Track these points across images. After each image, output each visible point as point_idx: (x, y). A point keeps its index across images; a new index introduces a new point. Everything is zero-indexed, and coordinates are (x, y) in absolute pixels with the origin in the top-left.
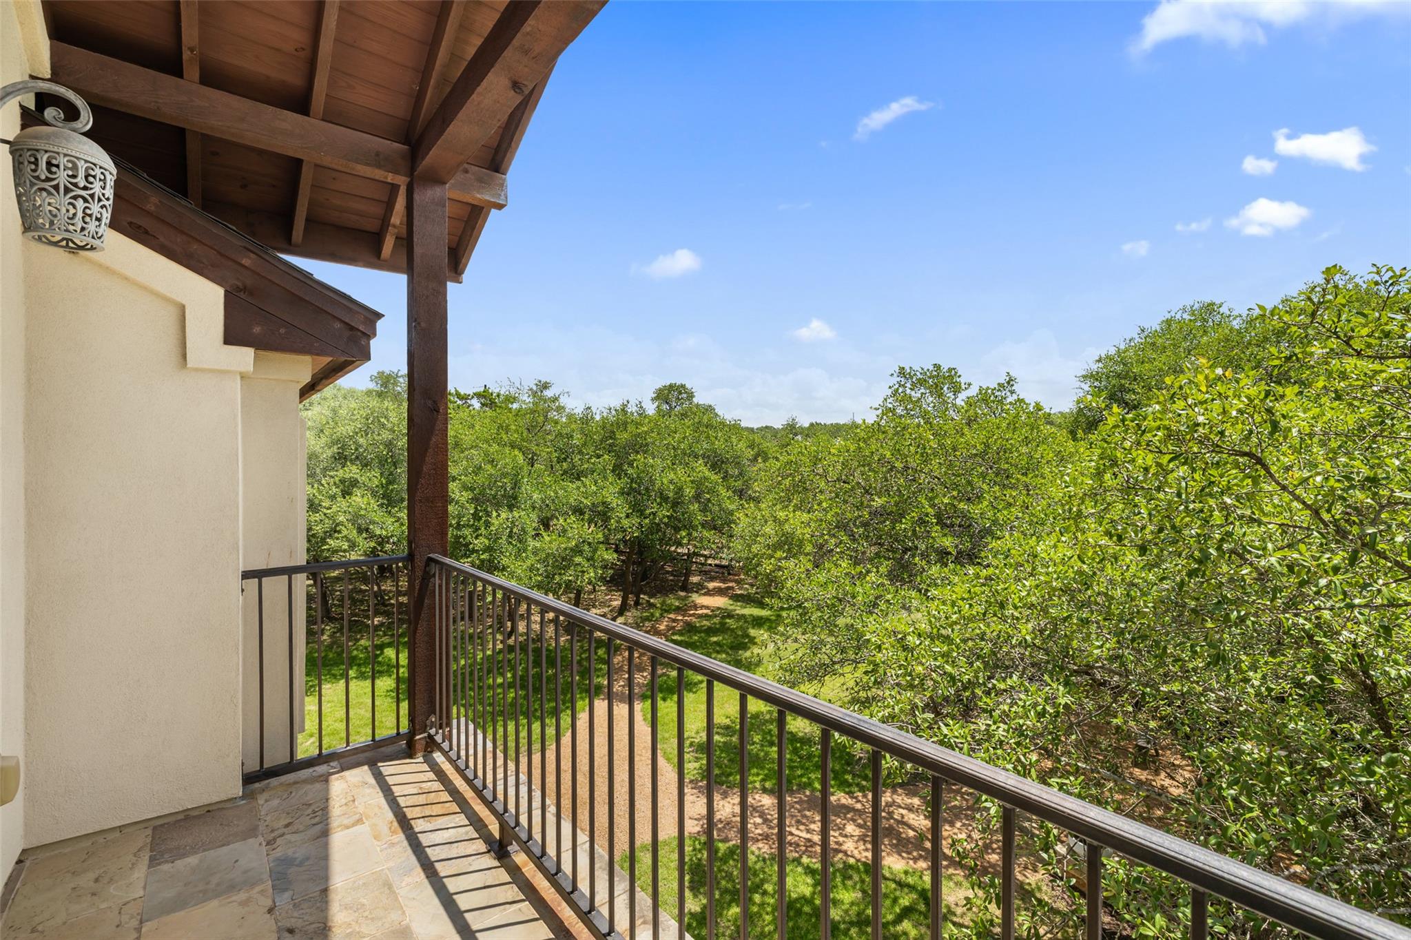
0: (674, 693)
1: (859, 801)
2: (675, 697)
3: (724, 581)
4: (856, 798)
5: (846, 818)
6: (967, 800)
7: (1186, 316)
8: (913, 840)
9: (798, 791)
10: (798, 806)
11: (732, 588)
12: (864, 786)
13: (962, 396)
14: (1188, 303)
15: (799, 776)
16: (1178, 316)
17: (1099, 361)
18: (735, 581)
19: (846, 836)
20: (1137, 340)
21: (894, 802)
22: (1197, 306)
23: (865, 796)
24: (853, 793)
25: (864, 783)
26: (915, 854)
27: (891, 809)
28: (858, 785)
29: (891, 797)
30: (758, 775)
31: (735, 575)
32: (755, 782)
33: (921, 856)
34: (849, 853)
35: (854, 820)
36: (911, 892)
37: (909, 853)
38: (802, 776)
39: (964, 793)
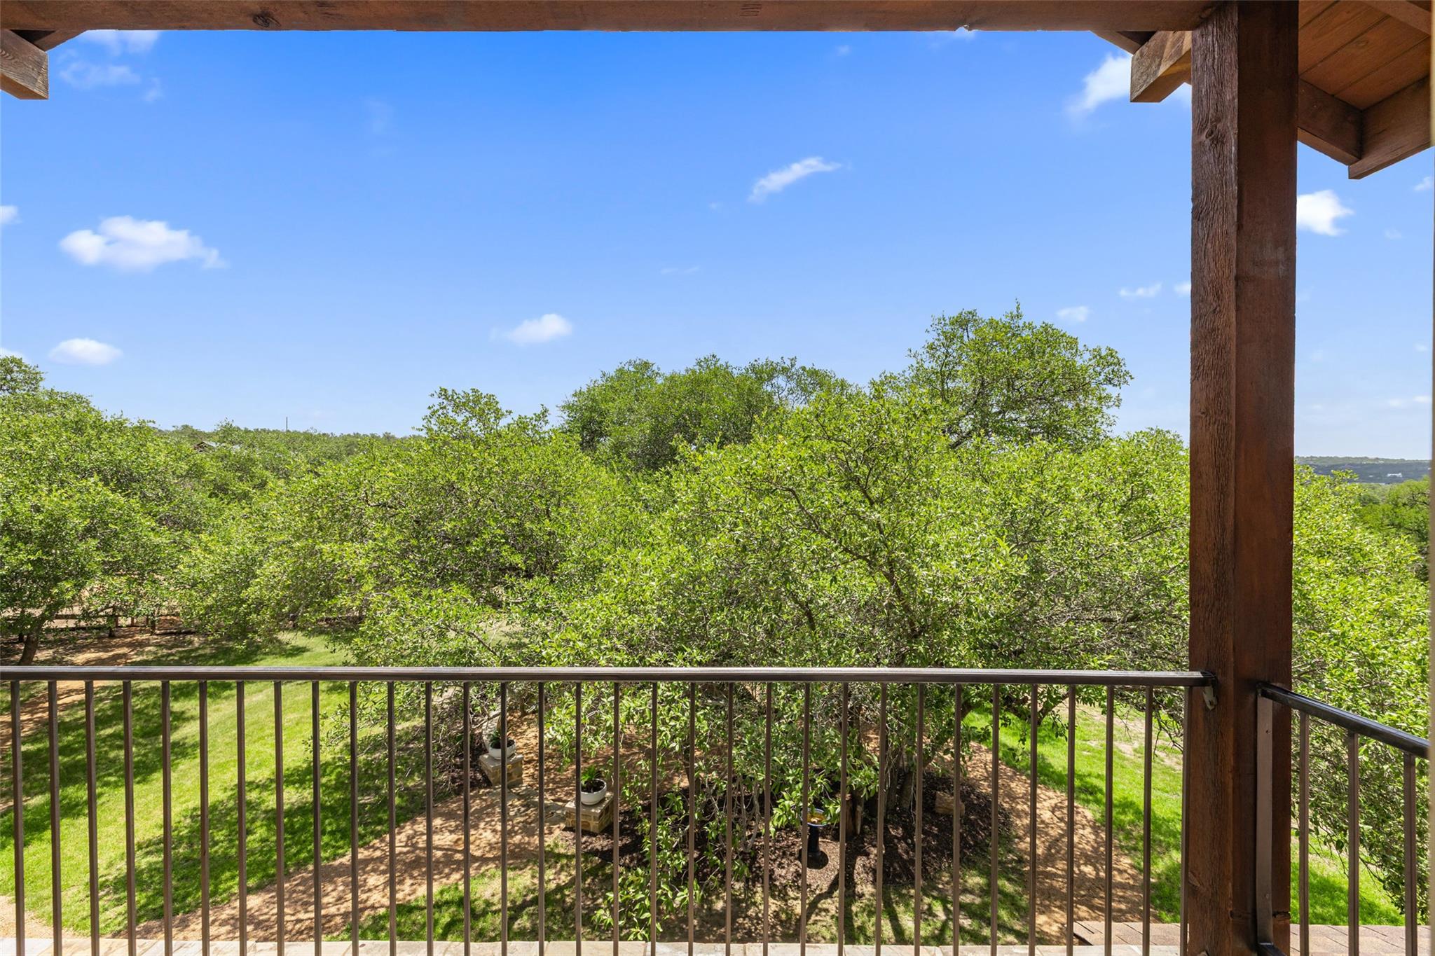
0: (45, 828)
1: (378, 848)
2: (48, 834)
3: (105, 648)
4: (373, 847)
5: (365, 873)
6: (485, 800)
7: (632, 369)
8: (442, 859)
9: (298, 871)
10: (301, 888)
11: (125, 655)
12: (379, 831)
13: (503, 422)
14: (633, 359)
15: (295, 855)
16: (626, 368)
17: (575, 395)
18: (129, 645)
19: (370, 890)
20: (600, 382)
21: (416, 832)
22: (638, 362)
23: (382, 841)
24: (368, 843)
25: (379, 828)
26: (447, 871)
27: (414, 840)
28: (372, 833)
29: (412, 829)
30: (233, 878)
31: (125, 637)
32: (231, 887)
33: (453, 870)
34: (376, 905)
35: (374, 870)
36: (449, 907)
37: (440, 873)
38: (299, 852)
39: (482, 795)
